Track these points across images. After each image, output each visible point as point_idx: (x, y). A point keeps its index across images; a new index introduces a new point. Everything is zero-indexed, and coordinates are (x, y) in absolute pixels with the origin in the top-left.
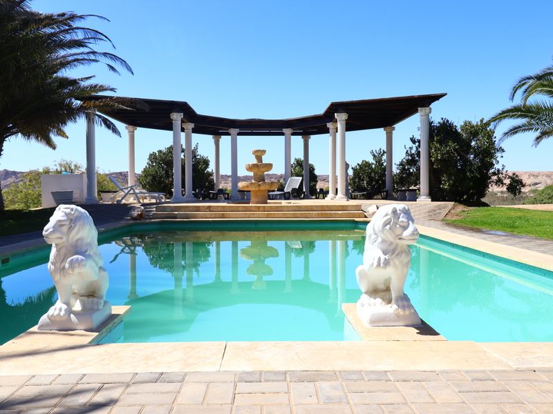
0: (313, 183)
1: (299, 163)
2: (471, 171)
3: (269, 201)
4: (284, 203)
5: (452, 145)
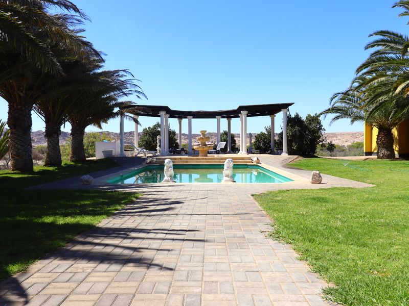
0: (233, 145)
1: (225, 133)
2: (306, 141)
3: (208, 155)
4: (216, 156)
5: (297, 128)
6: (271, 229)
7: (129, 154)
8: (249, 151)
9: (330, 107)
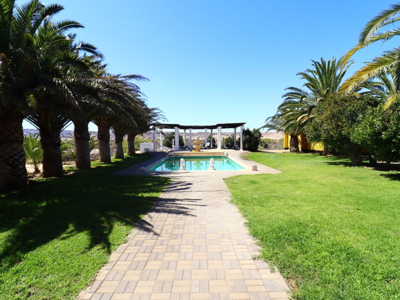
0: (214, 144)
1: (210, 137)
2: (253, 143)
3: (201, 150)
5: (248, 136)
6: (230, 199)
7: (158, 150)
8: (223, 148)
9: (265, 124)
